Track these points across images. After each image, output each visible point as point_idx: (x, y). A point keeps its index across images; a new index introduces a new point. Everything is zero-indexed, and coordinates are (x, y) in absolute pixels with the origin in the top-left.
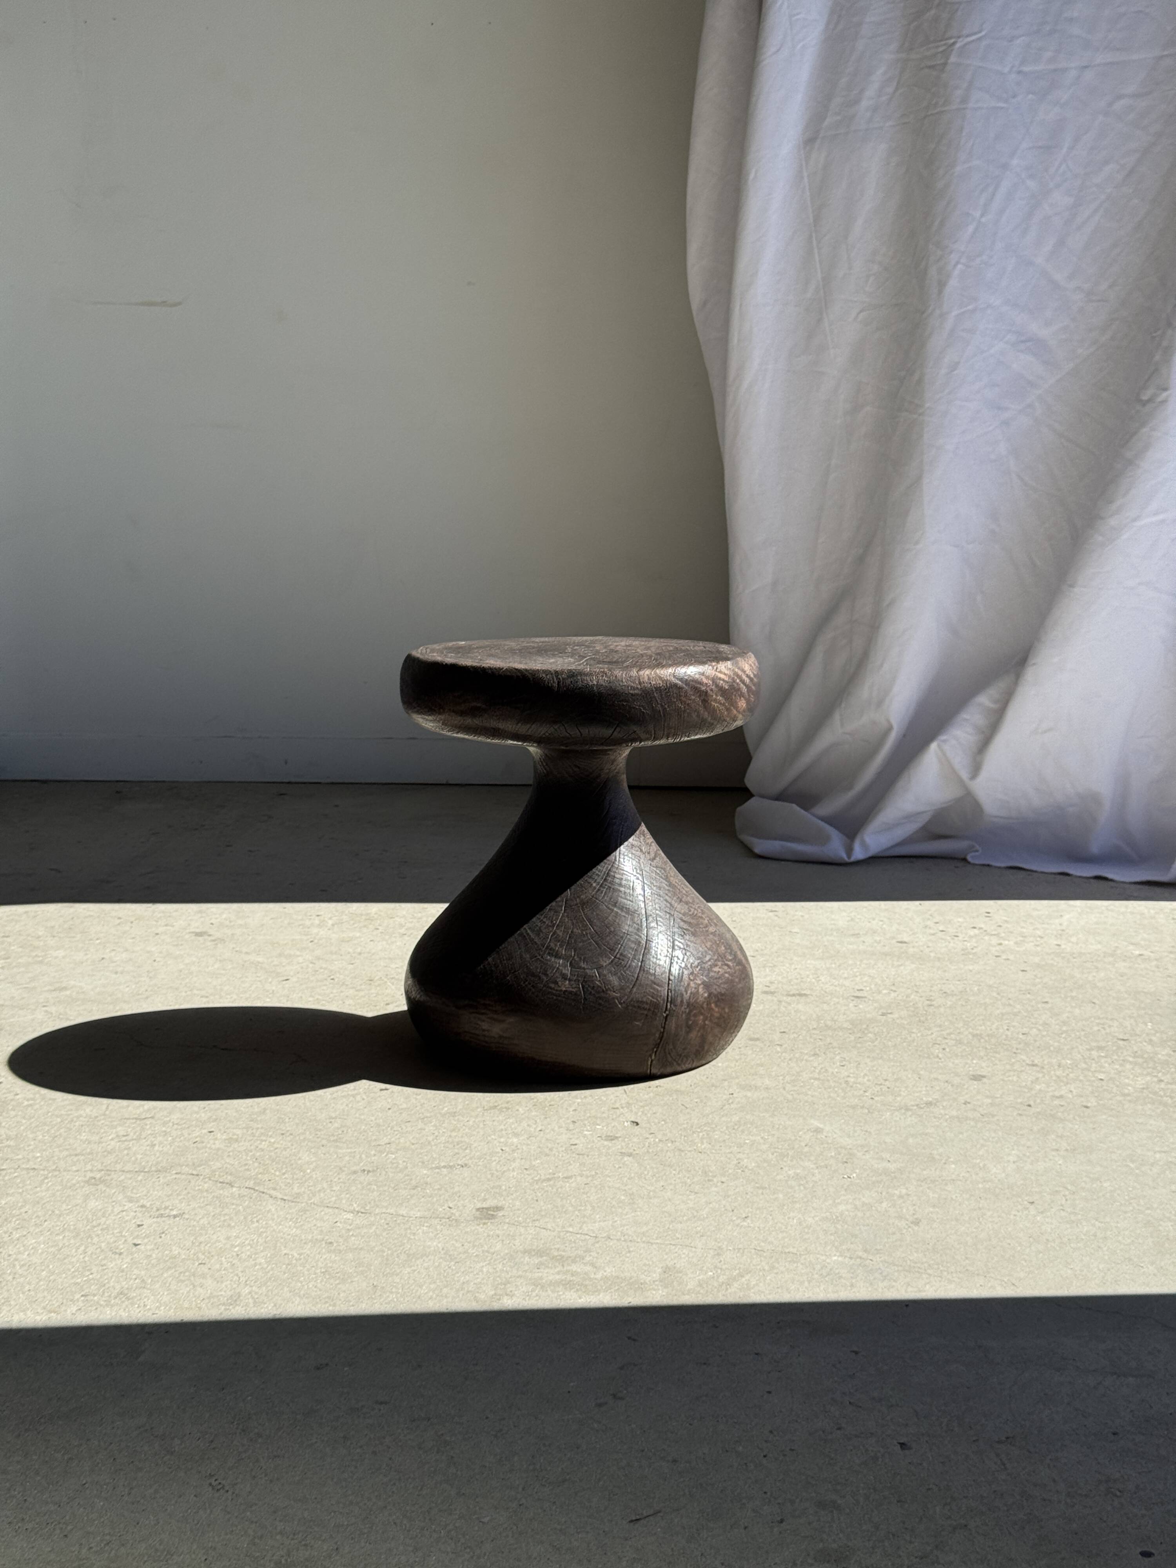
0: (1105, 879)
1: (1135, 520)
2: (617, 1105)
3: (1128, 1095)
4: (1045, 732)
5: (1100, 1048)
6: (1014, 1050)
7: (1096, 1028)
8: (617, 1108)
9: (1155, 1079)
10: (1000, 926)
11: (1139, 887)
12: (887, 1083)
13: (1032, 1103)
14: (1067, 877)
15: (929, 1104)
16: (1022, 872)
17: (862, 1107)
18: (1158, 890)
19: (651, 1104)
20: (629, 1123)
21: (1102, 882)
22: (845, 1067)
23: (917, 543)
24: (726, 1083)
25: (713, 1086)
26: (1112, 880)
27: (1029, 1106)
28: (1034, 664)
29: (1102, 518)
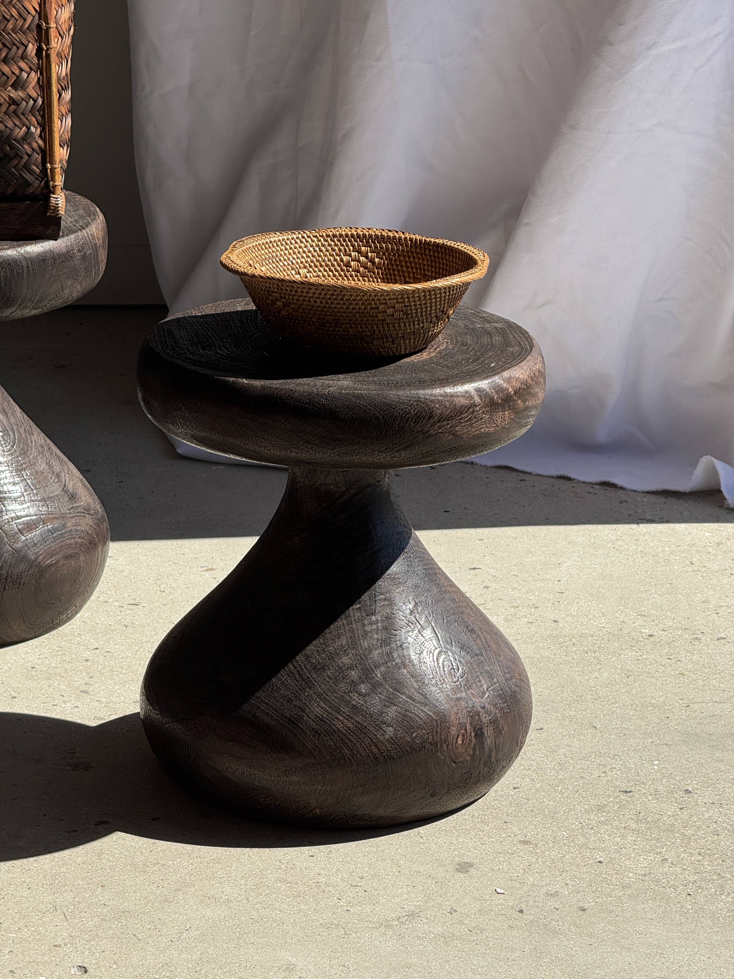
0: (613, 486)
1: (650, 48)
2: (59, 941)
3: (629, 886)
4: (541, 306)
5: (601, 808)
6: (505, 818)
7: (596, 773)
8: (60, 946)
9: (659, 858)
10: (487, 587)
11: (653, 498)
12: (363, 883)
13: (523, 906)
14: (569, 484)
15: (412, 915)
16: (515, 474)
17: (337, 926)
18: (675, 504)
19: (97, 935)
20: (76, 969)
21: (610, 492)
22: (314, 859)
23: (378, 60)
24: (180, 895)
25: (166, 900)
26: (621, 488)
27: (521, 911)
28: (527, 224)
29: (611, 44)
